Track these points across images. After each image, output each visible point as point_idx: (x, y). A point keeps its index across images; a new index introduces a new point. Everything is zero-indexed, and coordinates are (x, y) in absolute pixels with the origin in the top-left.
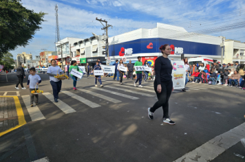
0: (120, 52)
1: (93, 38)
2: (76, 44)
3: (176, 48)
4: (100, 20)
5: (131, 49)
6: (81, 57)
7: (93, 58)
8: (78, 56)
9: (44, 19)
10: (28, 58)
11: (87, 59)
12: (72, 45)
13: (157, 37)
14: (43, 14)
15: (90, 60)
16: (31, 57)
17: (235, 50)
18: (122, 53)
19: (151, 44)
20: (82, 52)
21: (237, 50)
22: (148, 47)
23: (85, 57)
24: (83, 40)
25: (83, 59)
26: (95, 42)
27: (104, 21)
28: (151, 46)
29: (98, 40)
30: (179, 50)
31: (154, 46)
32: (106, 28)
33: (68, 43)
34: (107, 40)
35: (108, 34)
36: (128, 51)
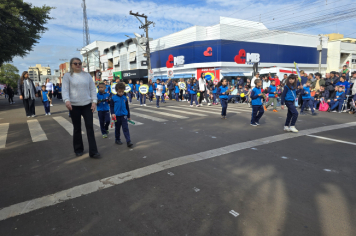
0: (168, 62)
1: (130, 42)
2: (107, 51)
3: (248, 54)
4: (137, 15)
5: (183, 57)
6: (114, 70)
7: (131, 71)
8: (110, 68)
9: (50, 16)
10: (45, 73)
11: (123, 73)
12: (102, 53)
13: (218, 38)
14: (49, 9)
15: (126, 75)
16: (49, 72)
17: (343, 56)
18: (171, 64)
19: (209, 48)
20: (115, 62)
21: (348, 54)
22: (206, 53)
23: (120, 69)
24: (116, 44)
25: (118, 73)
26: (132, 47)
27: (142, 16)
28: (209, 52)
29: (137, 44)
30: (253, 57)
31: (214, 52)
32: (145, 26)
33: (96, 49)
34: (147, 44)
35: (149, 36)
36: (179, 60)
